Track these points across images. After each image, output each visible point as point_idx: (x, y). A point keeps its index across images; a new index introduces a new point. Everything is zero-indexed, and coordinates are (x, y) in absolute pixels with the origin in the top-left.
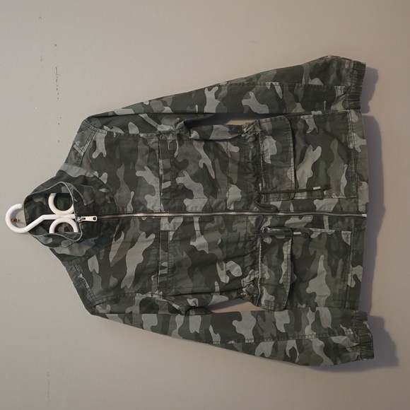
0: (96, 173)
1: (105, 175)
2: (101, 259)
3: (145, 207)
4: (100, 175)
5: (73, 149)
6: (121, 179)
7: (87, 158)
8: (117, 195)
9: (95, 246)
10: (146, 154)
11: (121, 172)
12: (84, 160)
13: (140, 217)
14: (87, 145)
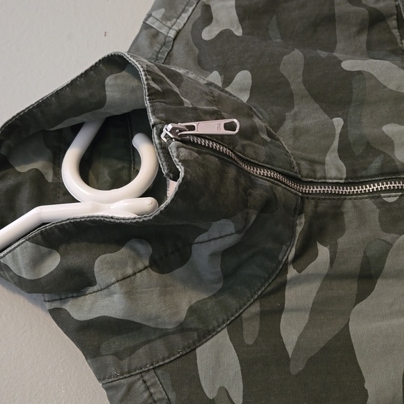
0: (215, 77)
1: (243, 78)
2: (249, 341)
3: (390, 160)
4: (227, 81)
5: (146, 26)
6: (297, 84)
7: (188, 44)
8: (288, 125)
9: (221, 291)
10: (360, 32)
11: (293, 63)
12: (179, 49)
13: (375, 195)
14: (185, 16)
